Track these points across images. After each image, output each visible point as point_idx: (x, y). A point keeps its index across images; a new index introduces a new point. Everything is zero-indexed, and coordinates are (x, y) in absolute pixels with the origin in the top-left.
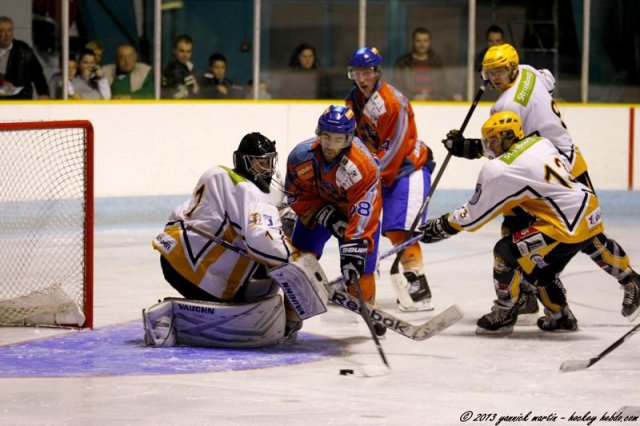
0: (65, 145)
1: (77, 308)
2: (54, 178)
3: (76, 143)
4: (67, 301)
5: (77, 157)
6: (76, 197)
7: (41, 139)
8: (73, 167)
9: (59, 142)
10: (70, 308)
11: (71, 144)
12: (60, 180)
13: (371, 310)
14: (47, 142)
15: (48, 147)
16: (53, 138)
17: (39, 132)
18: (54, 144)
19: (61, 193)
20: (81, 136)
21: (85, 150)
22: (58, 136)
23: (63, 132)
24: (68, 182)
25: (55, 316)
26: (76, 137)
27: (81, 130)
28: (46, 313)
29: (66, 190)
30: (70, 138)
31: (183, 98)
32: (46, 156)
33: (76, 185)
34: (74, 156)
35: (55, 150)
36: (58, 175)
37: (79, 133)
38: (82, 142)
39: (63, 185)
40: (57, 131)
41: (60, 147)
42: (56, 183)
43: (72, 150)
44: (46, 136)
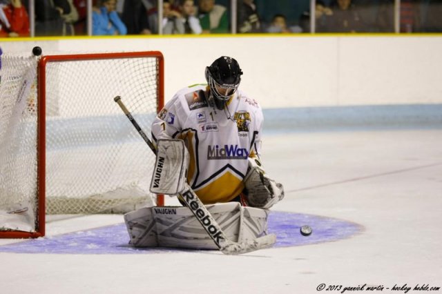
0: (142, 71)
1: (152, 201)
2: (133, 97)
3: (150, 69)
4: (144, 195)
5: (152, 80)
6: (151, 112)
7: (123, 66)
8: (148, 88)
9: (137, 68)
10: (146, 201)
11: (146, 70)
12: (138, 98)
13: (206, 215)
14: (127, 68)
15: (129, 72)
16: (132, 65)
17: (122, 61)
18: (133, 70)
19: (139, 109)
20: (154, 63)
21: (157, 75)
22: (136, 64)
23: (140, 60)
24: (144, 100)
25: (135, 206)
26: (150, 64)
27: (154, 59)
28: (128, 204)
29: (143, 106)
30: (145, 65)
31: (247, 33)
32: (126, 79)
33: (150, 102)
34: (149, 79)
35: (134, 74)
36: (136, 94)
37: (152, 61)
38: (155, 68)
39: (140, 102)
40: (135, 59)
41: (138, 72)
42: (135, 101)
43: (147, 74)
44: (126, 64)
